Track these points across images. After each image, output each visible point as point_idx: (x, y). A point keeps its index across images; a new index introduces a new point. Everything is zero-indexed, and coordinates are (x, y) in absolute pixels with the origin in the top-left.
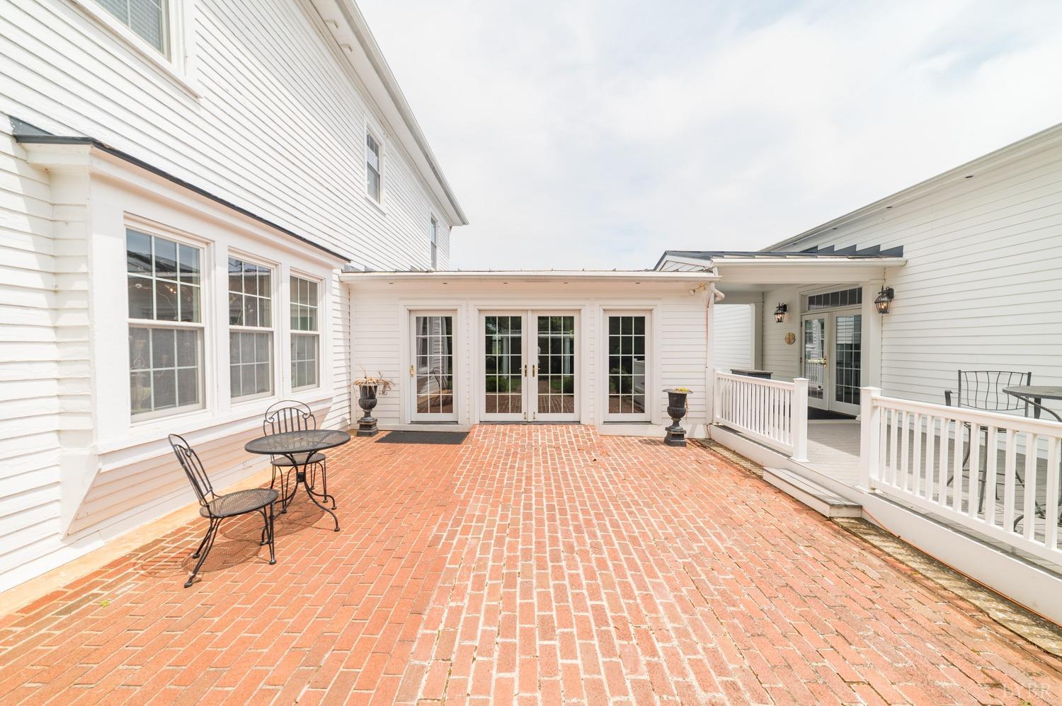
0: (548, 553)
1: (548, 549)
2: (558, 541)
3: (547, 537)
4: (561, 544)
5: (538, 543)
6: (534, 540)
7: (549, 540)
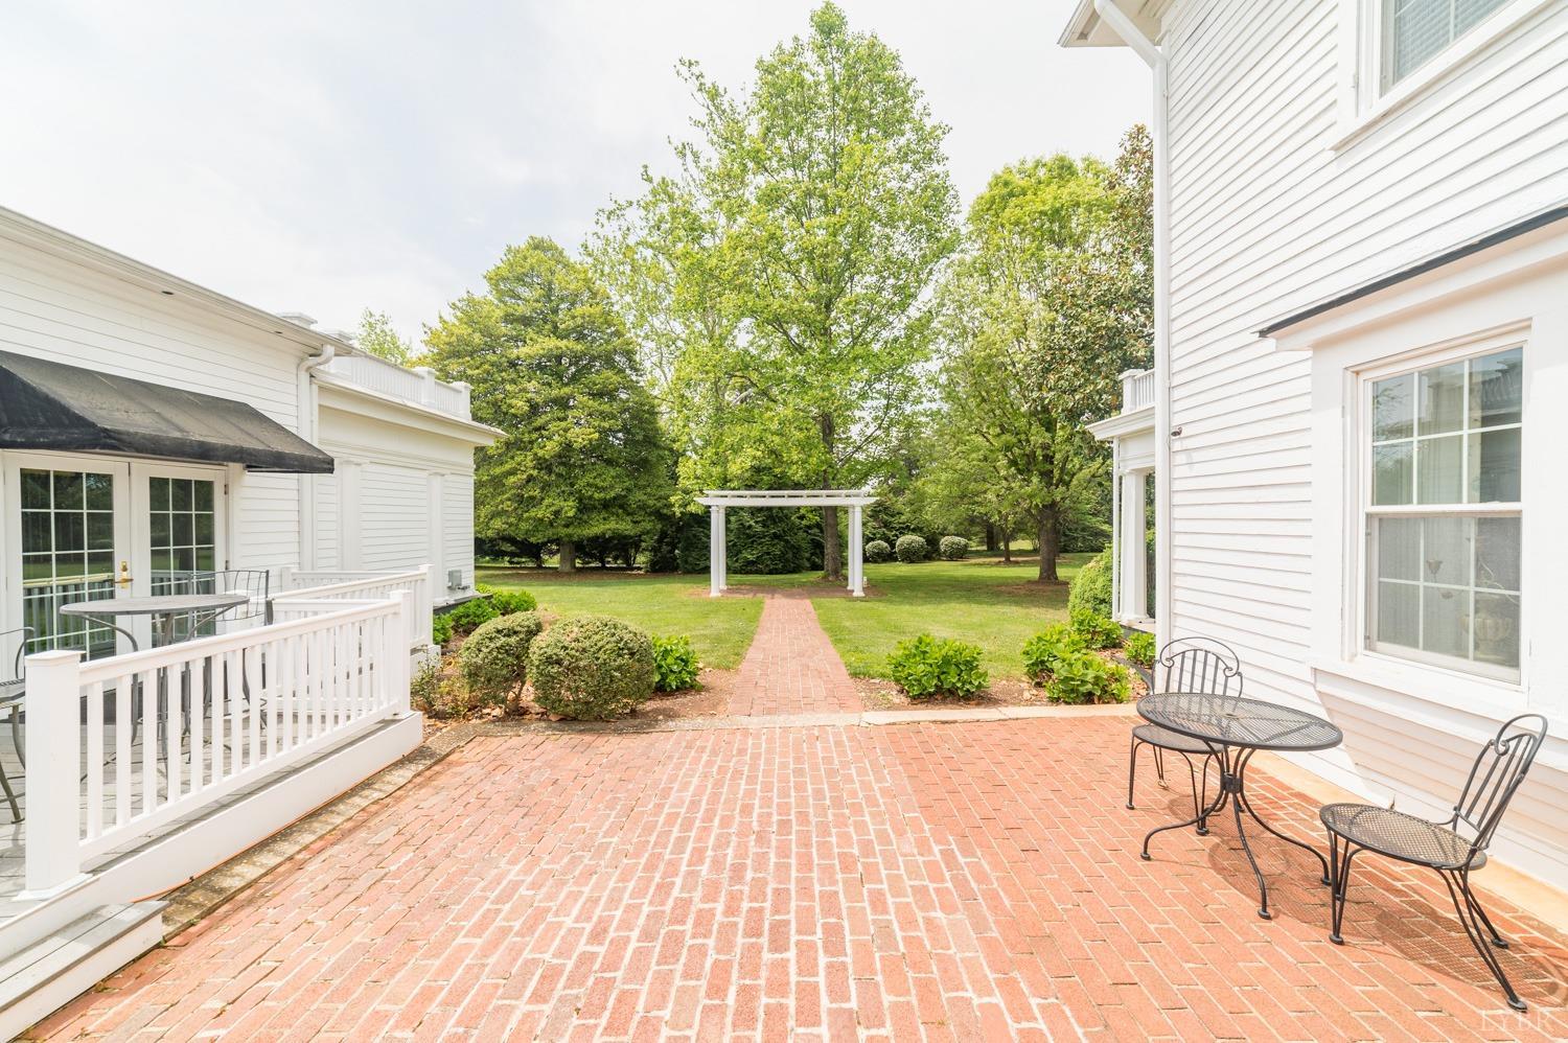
0: (794, 831)
1: (793, 837)
2: (778, 848)
3: (793, 855)
4: (774, 843)
5: (808, 845)
6: (814, 850)
7: (790, 850)
